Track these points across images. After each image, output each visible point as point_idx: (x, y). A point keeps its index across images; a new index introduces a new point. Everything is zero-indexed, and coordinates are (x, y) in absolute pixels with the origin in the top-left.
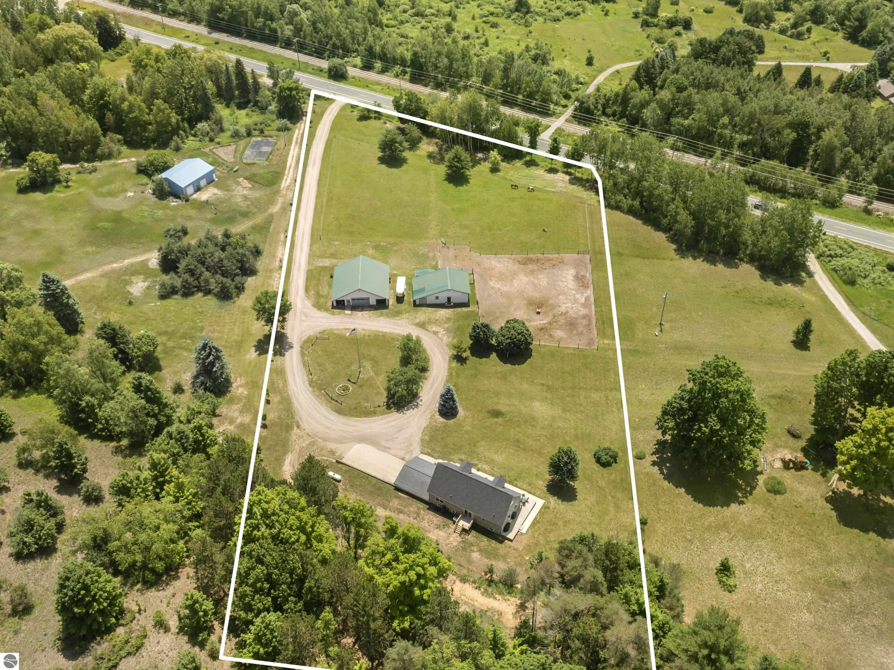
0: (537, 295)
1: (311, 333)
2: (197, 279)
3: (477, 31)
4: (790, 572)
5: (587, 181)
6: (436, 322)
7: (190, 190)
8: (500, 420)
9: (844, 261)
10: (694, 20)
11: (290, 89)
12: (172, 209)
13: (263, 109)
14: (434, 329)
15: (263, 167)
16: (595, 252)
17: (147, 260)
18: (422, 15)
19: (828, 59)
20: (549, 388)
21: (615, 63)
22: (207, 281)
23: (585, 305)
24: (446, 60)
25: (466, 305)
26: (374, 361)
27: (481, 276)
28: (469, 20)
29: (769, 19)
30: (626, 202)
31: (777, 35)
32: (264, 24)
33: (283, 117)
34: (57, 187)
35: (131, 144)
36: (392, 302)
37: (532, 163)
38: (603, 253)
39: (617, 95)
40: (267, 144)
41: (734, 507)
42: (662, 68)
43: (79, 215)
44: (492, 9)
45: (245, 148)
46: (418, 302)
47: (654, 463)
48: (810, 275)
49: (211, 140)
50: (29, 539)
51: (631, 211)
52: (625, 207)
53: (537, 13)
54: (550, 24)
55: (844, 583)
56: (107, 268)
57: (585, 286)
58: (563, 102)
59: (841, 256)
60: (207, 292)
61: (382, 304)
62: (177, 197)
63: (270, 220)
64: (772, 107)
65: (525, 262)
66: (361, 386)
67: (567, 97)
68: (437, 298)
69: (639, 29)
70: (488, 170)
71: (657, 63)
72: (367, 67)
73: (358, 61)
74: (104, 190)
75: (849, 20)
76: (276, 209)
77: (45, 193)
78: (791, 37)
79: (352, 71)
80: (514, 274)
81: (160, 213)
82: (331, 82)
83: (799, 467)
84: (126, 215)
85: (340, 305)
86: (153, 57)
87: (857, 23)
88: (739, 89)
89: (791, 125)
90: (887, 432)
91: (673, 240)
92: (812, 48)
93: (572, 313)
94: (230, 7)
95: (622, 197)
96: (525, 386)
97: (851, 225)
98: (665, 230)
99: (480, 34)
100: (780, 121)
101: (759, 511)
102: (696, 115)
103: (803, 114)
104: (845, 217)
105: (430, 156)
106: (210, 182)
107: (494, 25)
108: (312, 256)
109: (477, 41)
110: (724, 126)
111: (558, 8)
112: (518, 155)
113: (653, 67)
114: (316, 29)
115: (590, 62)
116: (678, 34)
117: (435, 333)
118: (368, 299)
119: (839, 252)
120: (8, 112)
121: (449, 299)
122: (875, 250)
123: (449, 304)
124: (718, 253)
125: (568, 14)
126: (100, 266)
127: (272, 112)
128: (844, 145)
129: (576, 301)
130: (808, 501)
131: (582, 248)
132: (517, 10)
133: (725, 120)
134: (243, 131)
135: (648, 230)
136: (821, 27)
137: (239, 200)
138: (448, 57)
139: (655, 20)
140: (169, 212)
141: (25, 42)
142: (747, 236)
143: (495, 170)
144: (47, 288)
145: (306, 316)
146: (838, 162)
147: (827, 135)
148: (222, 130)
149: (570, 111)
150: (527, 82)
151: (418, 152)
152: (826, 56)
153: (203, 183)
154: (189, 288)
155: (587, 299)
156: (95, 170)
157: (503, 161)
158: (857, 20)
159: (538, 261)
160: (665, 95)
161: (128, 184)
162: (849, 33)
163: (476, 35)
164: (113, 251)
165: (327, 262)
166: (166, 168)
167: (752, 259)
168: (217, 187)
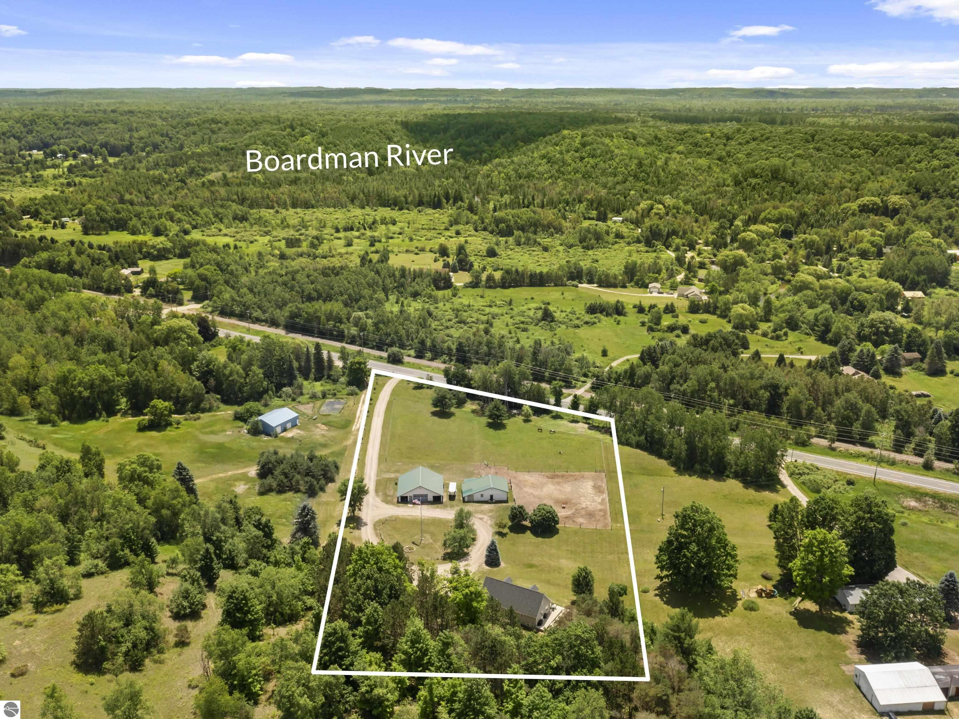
0: (563, 497)
1: (382, 517)
2: (290, 480)
3: (510, 333)
4: (760, 653)
5: (603, 428)
6: (482, 512)
7: (279, 430)
8: (534, 569)
9: (811, 477)
10: (690, 327)
11: (360, 363)
12: (264, 442)
13: (335, 381)
14: (480, 516)
15: (336, 417)
16: (609, 472)
17: (248, 472)
18: (464, 322)
19: (802, 353)
20: (572, 552)
21: (625, 355)
22: (298, 482)
23: (601, 503)
24: (485, 348)
25: (506, 502)
26: (432, 535)
27: (517, 485)
28: (504, 326)
29: (754, 327)
30: (634, 439)
31: (760, 338)
32: (334, 326)
33: (353, 385)
34: (169, 428)
35: (227, 401)
36: (445, 499)
37: (558, 416)
38: (616, 472)
39: (626, 372)
40: (339, 403)
41: (718, 619)
42: (662, 354)
43: (188, 444)
44: (522, 319)
45: (321, 405)
46: (466, 499)
47: (656, 595)
48: (784, 486)
49: (294, 400)
50: (185, 604)
51: (638, 446)
52: (634, 442)
53: (560, 322)
54: (571, 330)
55: (801, 659)
56: (214, 476)
57: (602, 492)
58: (583, 379)
59: (808, 474)
60: (297, 491)
61: (437, 500)
62: (268, 435)
63: (345, 449)
64: (748, 375)
65: (553, 477)
66: (423, 548)
67: (585, 375)
68: (482, 495)
69: (646, 333)
70: (521, 421)
71: (658, 350)
72: (420, 356)
73: (412, 352)
74: (208, 430)
75: (818, 326)
76: (349, 442)
77: (159, 431)
78: (772, 338)
79: (406, 359)
80: (543, 485)
81: (255, 444)
82: (390, 365)
83: (770, 595)
84: (227, 445)
85: (404, 500)
86: (245, 344)
87: (823, 328)
88: (723, 365)
89: (765, 387)
90: (819, 545)
91: (673, 464)
92: (789, 346)
93: (591, 508)
94: (307, 313)
95: (631, 435)
96: (553, 551)
97: (819, 457)
98: (666, 458)
99: (514, 335)
100: (756, 384)
101: (738, 621)
102: (689, 383)
103: (773, 378)
104: (814, 452)
105: (474, 411)
106: (294, 426)
107: (525, 330)
108: (380, 471)
109: (511, 340)
110: (712, 390)
111: (578, 318)
112: (547, 412)
113: (655, 351)
114: (378, 329)
115: (605, 353)
116: (678, 336)
117: (481, 519)
118: (426, 496)
119: (808, 471)
120: (137, 373)
121: (492, 497)
122: (837, 472)
123: (491, 500)
124: (709, 472)
125: (587, 323)
126: (209, 475)
127: (343, 384)
128: (807, 399)
129: (594, 501)
130: (776, 614)
131: (599, 468)
132: (543, 319)
133: (713, 385)
134: (320, 395)
135: (653, 459)
136: (796, 333)
137: (318, 437)
138: (487, 346)
139: (659, 327)
140: (262, 444)
141: (141, 333)
142: (730, 458)
143: (527, 421)
144: (181, 474)
145: (377, 507)
146: (804, 413)
147: (793, 392)
148: (302, 394)
149: (588, 385)
150: (552, 362)
151: (464, 409)
152: (800, 351)
153: (289, 425)
154: (283, 487)
155: (603, 500)
156: (199, 418)
157: (534, 415)
158: (823, 325)
159: (563, 476)
160: (664, 368)
161: (227, 427)
162: (819, 336)
163: (510, 336)
164: (219, 466)
165: (392, 475)
166: (260, 414)
167: (736, 476)
168: (299, 428)
